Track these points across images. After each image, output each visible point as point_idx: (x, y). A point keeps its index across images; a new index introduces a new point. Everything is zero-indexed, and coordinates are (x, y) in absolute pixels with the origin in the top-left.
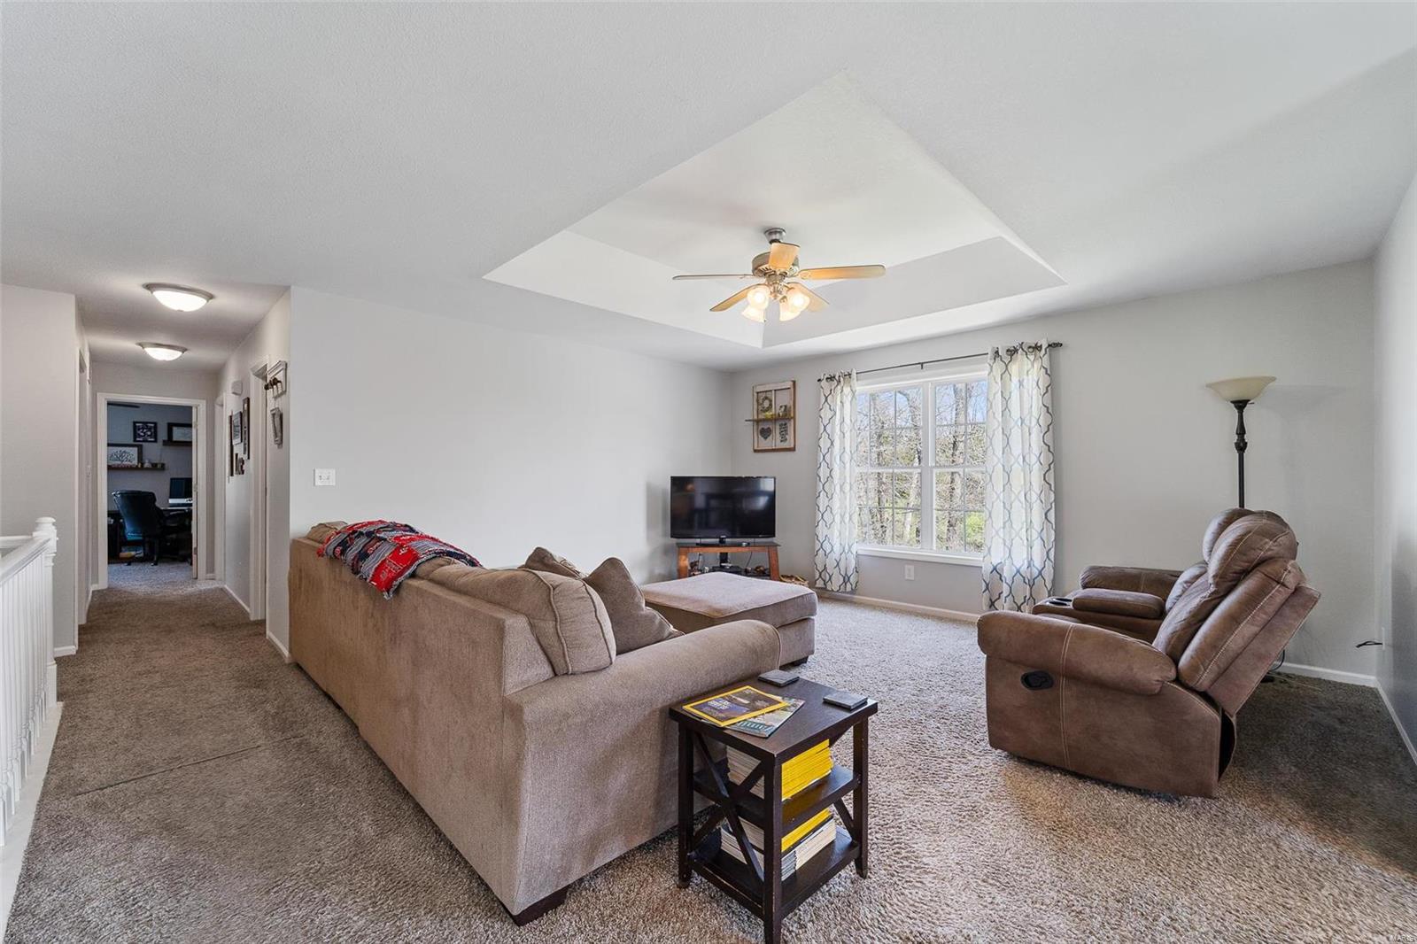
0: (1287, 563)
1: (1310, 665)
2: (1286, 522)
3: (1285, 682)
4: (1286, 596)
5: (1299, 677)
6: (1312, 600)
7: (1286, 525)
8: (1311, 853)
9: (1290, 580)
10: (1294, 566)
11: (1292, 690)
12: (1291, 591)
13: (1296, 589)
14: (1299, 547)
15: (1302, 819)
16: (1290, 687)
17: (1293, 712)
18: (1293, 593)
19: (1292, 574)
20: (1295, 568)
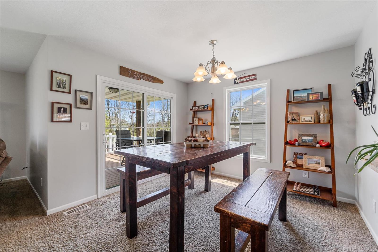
0: (3, 151)
1: (10, 178)
2: (2, 140)
3: (3, 185)
4: (3, 160)
5: (6, 183)
6: (10, 159)
7: (2, 141)
8: (11, 225)
9: (4, 156)
10: (5, 151)
11: (5, 187)
12: (4, 158)
13: (6, 158)
14: (6, 147)
15: (8, 218)
16: (4, 186)
17: (5, 192)
18: (5, 159)
19: (4, 154)
20: (5, 152)
